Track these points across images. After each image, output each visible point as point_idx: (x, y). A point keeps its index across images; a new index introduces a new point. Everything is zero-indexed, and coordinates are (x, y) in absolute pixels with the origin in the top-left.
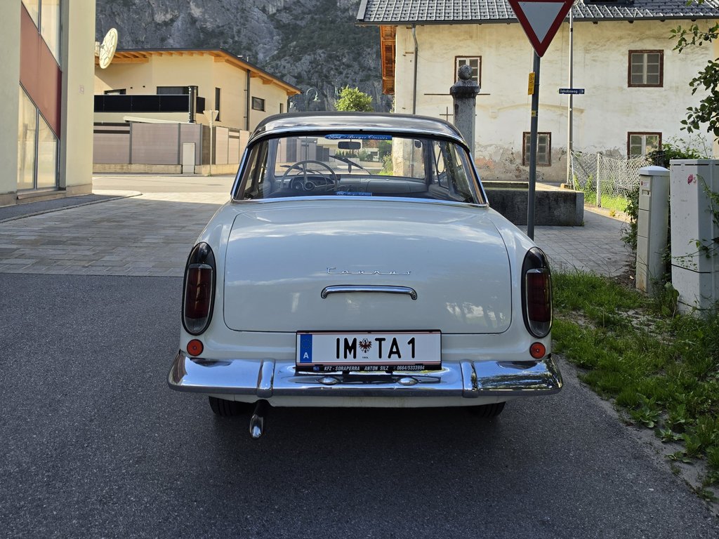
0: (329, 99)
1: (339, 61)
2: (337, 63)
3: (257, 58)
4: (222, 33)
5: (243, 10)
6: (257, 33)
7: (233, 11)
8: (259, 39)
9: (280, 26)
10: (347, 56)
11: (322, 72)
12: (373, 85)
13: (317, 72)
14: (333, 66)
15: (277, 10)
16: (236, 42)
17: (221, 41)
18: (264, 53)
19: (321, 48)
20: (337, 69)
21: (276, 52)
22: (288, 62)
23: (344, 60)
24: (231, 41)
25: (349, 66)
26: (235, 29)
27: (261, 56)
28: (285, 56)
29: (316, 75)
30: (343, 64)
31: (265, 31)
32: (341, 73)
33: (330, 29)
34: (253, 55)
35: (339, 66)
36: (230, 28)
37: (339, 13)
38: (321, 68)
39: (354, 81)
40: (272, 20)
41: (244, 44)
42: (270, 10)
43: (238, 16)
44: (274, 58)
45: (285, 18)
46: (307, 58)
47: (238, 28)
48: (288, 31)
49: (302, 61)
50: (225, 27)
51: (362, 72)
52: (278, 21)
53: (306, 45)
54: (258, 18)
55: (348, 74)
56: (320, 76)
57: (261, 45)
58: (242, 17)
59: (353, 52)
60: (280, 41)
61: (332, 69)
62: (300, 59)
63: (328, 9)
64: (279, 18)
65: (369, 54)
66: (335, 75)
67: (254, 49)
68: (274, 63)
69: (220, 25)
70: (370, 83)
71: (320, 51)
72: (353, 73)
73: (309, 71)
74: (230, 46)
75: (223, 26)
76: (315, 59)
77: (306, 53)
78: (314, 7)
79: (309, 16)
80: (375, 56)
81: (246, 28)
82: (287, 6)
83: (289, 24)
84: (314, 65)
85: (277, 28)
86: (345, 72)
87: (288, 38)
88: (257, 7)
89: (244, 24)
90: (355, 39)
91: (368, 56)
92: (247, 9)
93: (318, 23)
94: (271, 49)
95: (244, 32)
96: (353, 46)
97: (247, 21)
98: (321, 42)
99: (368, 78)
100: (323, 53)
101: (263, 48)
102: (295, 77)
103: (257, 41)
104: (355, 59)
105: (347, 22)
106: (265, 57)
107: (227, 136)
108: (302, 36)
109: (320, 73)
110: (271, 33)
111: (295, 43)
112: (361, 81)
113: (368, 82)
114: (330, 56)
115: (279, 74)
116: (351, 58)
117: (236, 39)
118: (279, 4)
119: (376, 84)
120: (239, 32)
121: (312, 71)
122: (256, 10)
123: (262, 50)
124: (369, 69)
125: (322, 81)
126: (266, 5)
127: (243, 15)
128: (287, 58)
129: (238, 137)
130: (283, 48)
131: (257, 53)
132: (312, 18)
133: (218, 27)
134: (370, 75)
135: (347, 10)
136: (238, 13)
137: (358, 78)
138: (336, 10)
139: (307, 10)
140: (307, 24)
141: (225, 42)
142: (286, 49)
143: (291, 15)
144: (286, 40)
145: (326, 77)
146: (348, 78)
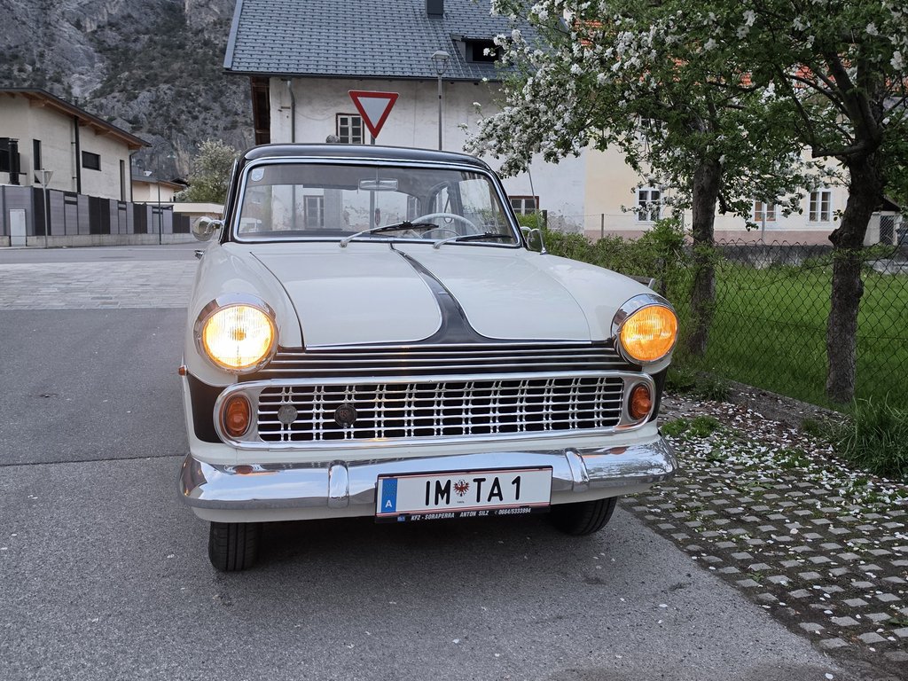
0: (180, 153)
1: (193, 101)
2: (191, 104)
3: (70, 94)
4: (15, 57)
5: (47, 25)
6: (69, 57)
7: (31, 25)
8: (72, 66)
9: (102, 48)
10: (203, 94)
11: (169, 117)
12: (242, 134)
13: (161, 115)
14: (184, 108)
15: (99, 27)
16: (38, 69)
17: (15, 68)
18: (82, 86)
19: (166, 82)
20: (189, 112)
21: (99, 86)
22: (118, 101)
23: (201, 100)
24: (29, 68)
25: (207, 109)
26: (35, 52)
27: (76, 91)
28: (112, 91)
29: (160, 119)
30: (199, 105)
31: (82, 55)
32: (196, 118)
33: (177, 57)
34: (64, 89)
35: (194, 108)
36: (27, 50)
37: (190, 34)
38: (167, 110)
39: (216, 128)
40: (91, 40)
41: (51, 73)
42: (88, 25)
43: (40, 32)
44: (96, 94)
45: (112, 37)
46: (144, 95)
47: (39, 49)
48: (117, 57)
49: (139, 100)
50: (19, 49)
51: (226, 117)
52: (101, 43)
53: (143, 77)
54: (70, 37)
55: (206, 119)
56: (166, 122)
57: (76, 75)
58: (45, 34)
59: (212, 89)
60: (105, 71)
61: (183, 112)
62: (136, 98)
63: (173, 29)
64: (102, 39)
65: (235, 93)
66: (187, 120)
67: (65, 80)
68: (97, 101)
69: (12, 45)
70: (237, 131)
71: (164, 87)
72: (213, 118)
73: (150, 114)
74: (28, 75)
75: (17, 47)
76: (158, 97)
77: (143, 88)
78: (153, 24)
79: (147, 37)
80: (242, 97)
81: (52, 50)
82: (114, 21)
83: (117, 48)
84: (157, 106)
85: (100, 52)
86: (202, 117)
87: (116, 66)
88: (68, 21)
89: (49, 45)
90: (213, 71)
91: (233, 96)
92: (53, 23)
93: (159, 47)
94: (91, 81)
95: (48, 55)
96: (212, 80)
97: (53, 40)
98: (166, 74)
99: (234, 125)
100: (169, 89)
101: (80, 79)
102: (130, 122)
103: (69, 69)
104: (215, 99)
105: (202, 48)
106: (83, 92)
107: (63, 202)
108: (137, 64)
109: (166, 117)
110: (90, 58)
111: (127, 73)
112: (225, 129)
113: (235, 131)
114: (179, 94)
115: (105, 118)
116: (209, 97)
117: (38, 66)
118: (100, 18)
119: (246, 134)
120: (42, 55)
121: (154, 114)
122: (66, 25)
123: (79, 83)
124: (236, 114)
125: (170, 128)
126: (81, 18)
127: (48, 31)
128: (117, 94)
129: (76, 203)
130: (109, 80)
131: (70, 87)
132: (151, 40)
133: (10, 48)
134: (237, 122)
135: (202, 31)
136: (39, 28)
137: (221, 124)
138: (185, 30)
139: (143, 28)
140: (144, 48)
141: (21, 70)
142: (113, 81)
143: (120, 34)
144: (115, 68)
145: (175, 122)
146: (206, 124)
